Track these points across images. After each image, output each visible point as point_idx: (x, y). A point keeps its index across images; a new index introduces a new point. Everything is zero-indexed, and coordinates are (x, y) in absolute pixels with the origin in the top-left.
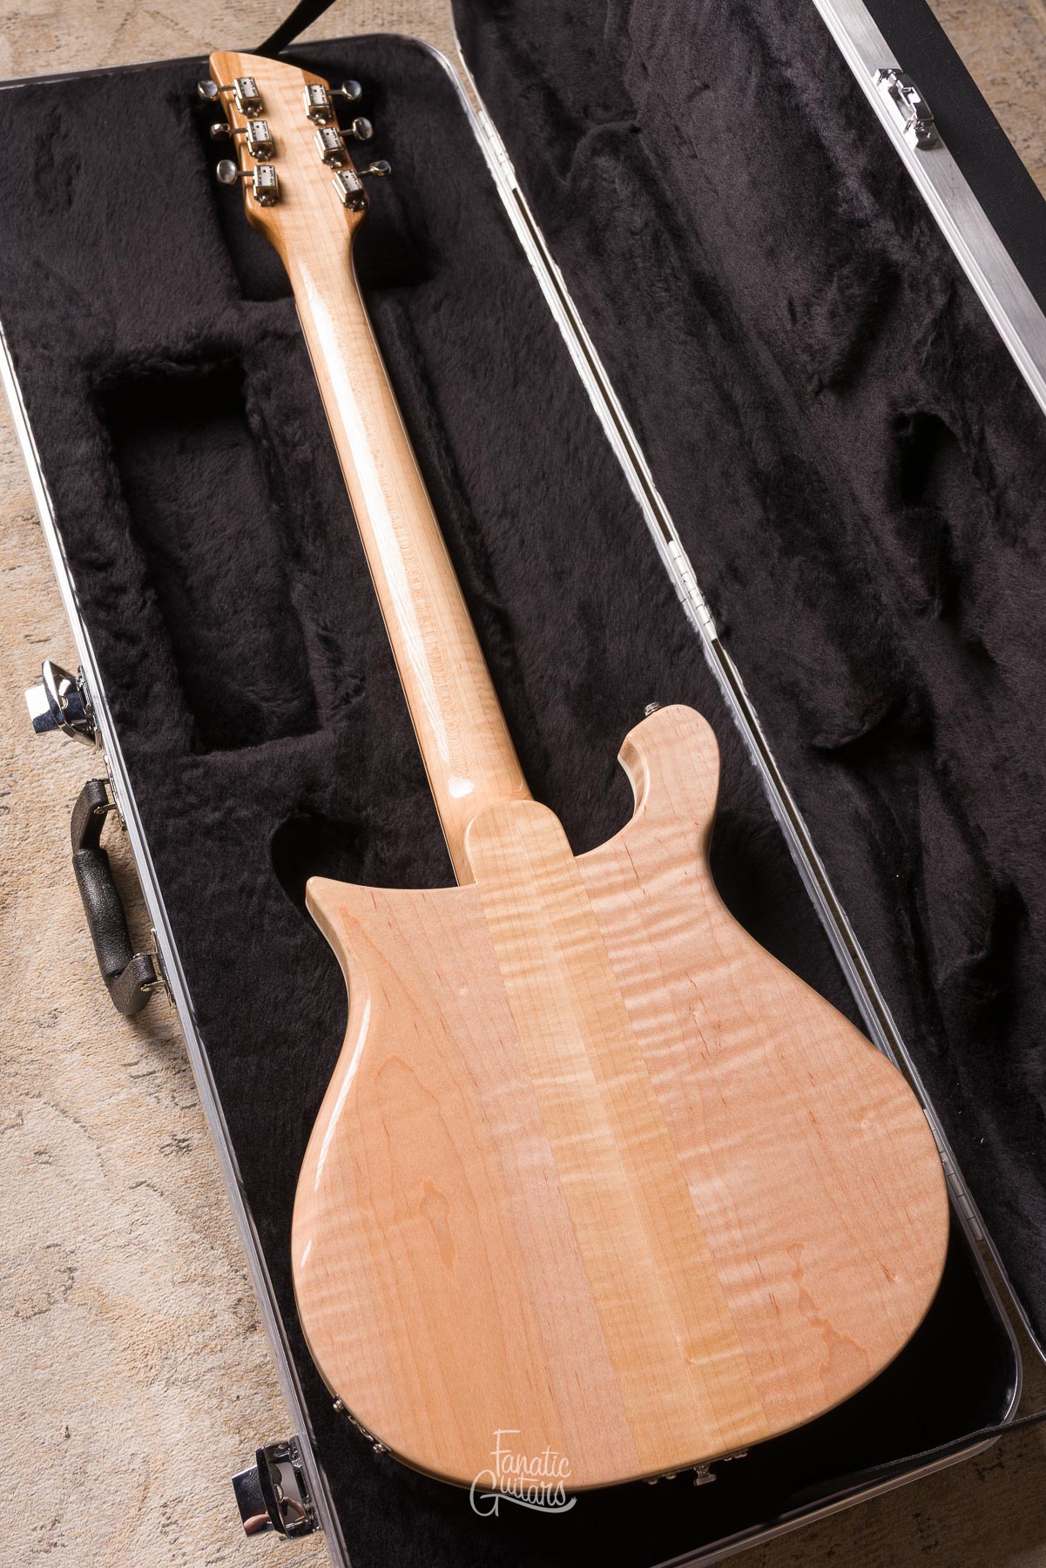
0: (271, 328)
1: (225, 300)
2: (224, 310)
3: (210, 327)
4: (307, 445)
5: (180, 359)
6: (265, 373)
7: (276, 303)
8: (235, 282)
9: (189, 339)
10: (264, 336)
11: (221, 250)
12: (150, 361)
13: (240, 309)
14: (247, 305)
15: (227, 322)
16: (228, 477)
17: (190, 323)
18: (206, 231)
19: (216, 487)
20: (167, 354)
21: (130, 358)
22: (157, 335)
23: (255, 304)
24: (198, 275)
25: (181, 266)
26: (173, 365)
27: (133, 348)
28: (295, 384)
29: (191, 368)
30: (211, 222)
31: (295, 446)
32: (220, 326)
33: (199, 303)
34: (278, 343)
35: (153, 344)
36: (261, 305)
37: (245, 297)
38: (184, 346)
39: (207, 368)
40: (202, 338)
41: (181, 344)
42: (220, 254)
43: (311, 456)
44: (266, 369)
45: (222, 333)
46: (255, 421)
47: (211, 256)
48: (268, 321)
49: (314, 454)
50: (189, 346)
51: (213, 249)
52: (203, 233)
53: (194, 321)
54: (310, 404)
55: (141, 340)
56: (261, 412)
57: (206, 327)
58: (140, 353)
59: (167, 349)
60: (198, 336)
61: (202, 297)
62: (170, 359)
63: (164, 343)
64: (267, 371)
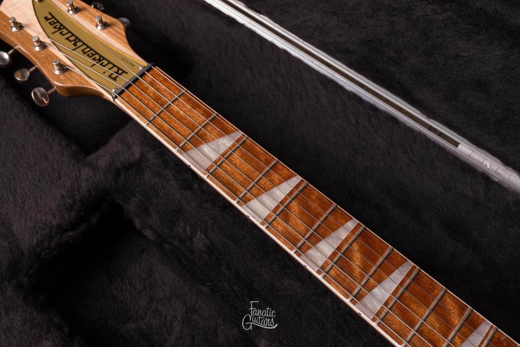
0: (119, 165)
1: (76, 165)
2: (79, 171)
3: (78, 190)
4: (199, 233)
5: (73, 226)
6: (136, 199)
7: (109, 144)
8: (74, 147)
9: (70, 208)
10: (118, 173)
11: (50, 131)
12: (53, 242)
13: (90, 165)
14: (92, 157)
15: (87, 179)
16: (153, 277)
17: (63, 196)
18: (32, 125)
19: (150, 290)
20: (62, 230)
21: (38, 250)
22: (46, 220)
23: (97, 153)
24: (47, 158)
25: (31, 159)
26: (70, 233)
27: (35, 241)
28: (161, 194)
29: (83, 227)
30: (32, 116)
31: (191, 239)
32: (84, 186)
33: (60, 178)
34: (130, 172)
35: (47, 230)
36: (100, 152)
37: (88, 153)
38: (70, 216)
39: (94, 219)
40: (78, 203)
41: (66, 216)
42: (52, 135)
43: (208, 241)
44: (134, 196)
45: (90, 189)
46: (148, 233)
47: (47, 140)
48: (113, 162)
49: (208, 238)
50: (73, 214)
51: (45, 134)
52: (32, 127)
53: (65, 194)
54: (180, 201)
55: (38, 232)
56: (151, 228)
57: (76, 192)
58: (42, 242)
59: (59, 225)
60: (75, 203)
61: (59, 173)
62: (66, 231)
63: (55, 223)
64: (136, 197)
